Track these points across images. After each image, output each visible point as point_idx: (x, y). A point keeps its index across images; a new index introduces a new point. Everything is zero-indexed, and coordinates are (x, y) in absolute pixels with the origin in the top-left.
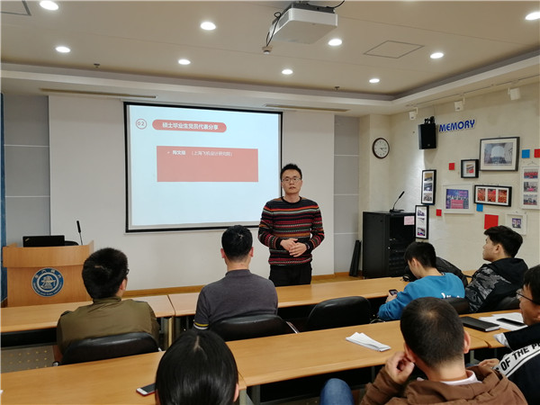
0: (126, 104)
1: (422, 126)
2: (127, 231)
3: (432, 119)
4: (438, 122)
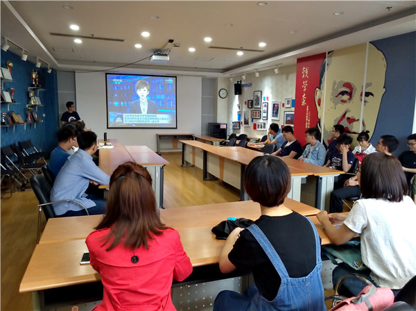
0: (106, 74)
1: (235, 85)
2: (108, 128)
3: (241, 82)
4: (243, 83)
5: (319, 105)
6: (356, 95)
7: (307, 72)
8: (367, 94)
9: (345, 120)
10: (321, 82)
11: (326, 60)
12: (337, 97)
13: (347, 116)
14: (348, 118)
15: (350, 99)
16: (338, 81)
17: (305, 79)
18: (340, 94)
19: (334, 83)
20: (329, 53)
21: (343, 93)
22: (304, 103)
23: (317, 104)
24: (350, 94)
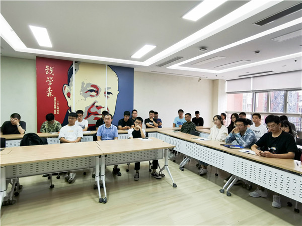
5: (69, 97)
6: (101, 93)
7: (51, 70)
8: (109, 93)
9: (94, 107)
10: (69, 81)
11: (74, 66)
12: (86, 92)
13: (96, 105)
14: (97, 106)
15: (97, 94)
16: (86, 82)
17: (50, 75)
18: (89, 91)
19: (83, 83)
20: (76, 62)
21: (91, 91)
22: (49, 94)
23: (66, 96)
24: (97, 92)
